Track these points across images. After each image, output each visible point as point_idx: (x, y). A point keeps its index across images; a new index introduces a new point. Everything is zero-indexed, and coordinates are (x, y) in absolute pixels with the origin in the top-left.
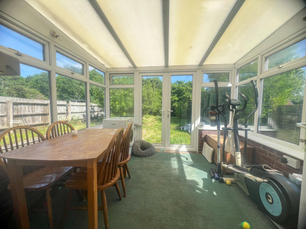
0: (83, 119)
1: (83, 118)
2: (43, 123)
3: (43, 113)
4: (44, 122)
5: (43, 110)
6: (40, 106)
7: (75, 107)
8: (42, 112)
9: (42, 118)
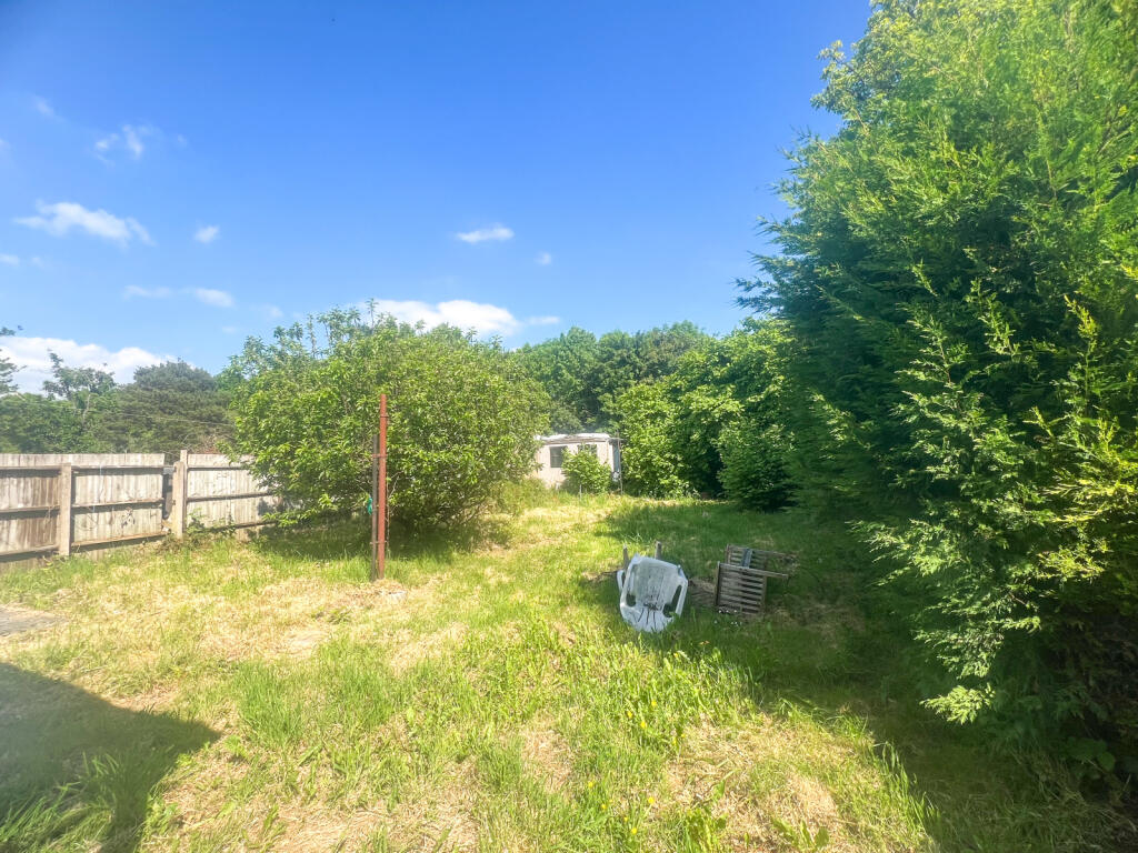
0: (253, 525)
1: (258, 519)
2: (27, 547)
3: (30, 506)
4: (33, 545)
5: (34, 495)
6: (15, 481)
7: (212, 474)
8: (26, 503)
9: (24, 531)
